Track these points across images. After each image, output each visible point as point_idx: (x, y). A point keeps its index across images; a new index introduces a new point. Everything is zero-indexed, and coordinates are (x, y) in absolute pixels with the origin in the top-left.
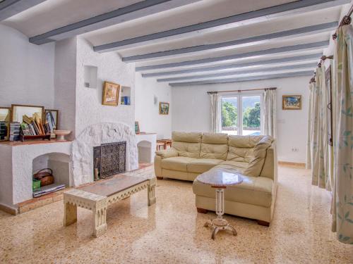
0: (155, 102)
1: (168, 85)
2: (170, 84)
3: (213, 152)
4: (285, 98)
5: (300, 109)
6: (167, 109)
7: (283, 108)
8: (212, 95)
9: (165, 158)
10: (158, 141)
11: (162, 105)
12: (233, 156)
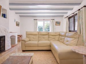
0: (15, 21)
1: (19, 16)
2: (20, 16)
3: (44, 38)
4: (56, 22)
5: (60, 25)
6: (19, 24)
7: (56, 25)
8: (35, 20)
9: (27, 42)
10: (18, 36)
11: (17, 23)
12: (51, 39)
